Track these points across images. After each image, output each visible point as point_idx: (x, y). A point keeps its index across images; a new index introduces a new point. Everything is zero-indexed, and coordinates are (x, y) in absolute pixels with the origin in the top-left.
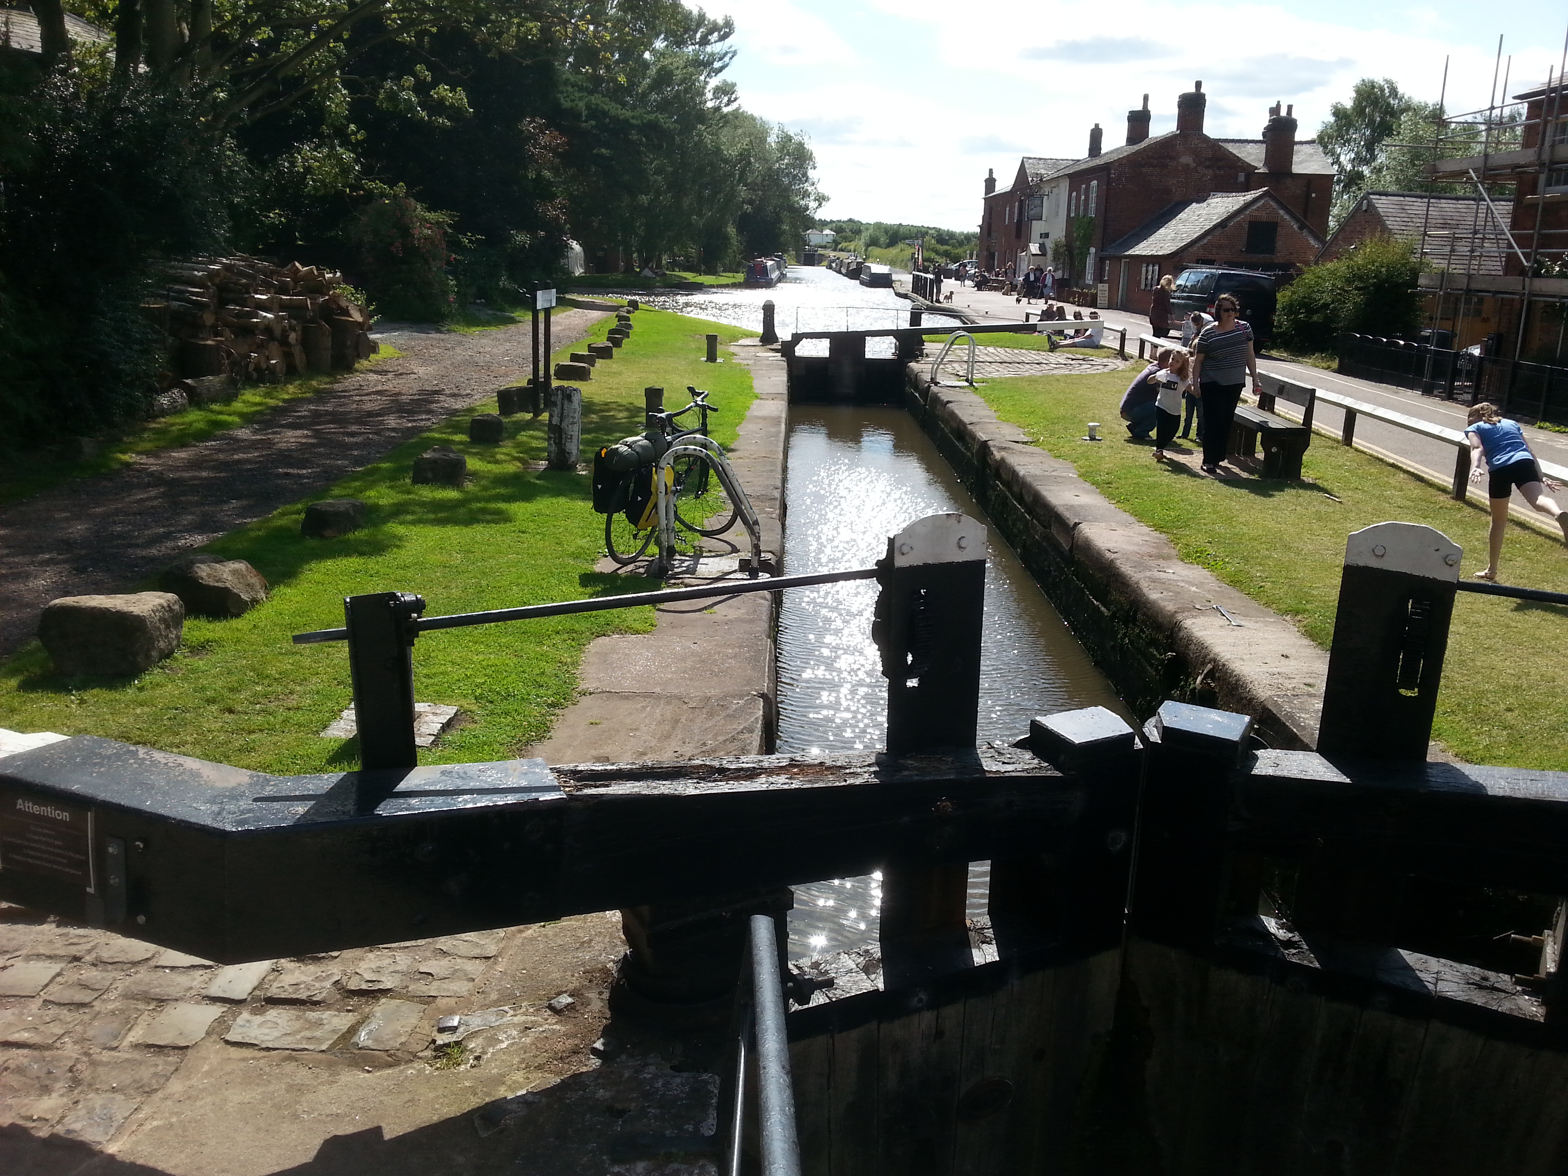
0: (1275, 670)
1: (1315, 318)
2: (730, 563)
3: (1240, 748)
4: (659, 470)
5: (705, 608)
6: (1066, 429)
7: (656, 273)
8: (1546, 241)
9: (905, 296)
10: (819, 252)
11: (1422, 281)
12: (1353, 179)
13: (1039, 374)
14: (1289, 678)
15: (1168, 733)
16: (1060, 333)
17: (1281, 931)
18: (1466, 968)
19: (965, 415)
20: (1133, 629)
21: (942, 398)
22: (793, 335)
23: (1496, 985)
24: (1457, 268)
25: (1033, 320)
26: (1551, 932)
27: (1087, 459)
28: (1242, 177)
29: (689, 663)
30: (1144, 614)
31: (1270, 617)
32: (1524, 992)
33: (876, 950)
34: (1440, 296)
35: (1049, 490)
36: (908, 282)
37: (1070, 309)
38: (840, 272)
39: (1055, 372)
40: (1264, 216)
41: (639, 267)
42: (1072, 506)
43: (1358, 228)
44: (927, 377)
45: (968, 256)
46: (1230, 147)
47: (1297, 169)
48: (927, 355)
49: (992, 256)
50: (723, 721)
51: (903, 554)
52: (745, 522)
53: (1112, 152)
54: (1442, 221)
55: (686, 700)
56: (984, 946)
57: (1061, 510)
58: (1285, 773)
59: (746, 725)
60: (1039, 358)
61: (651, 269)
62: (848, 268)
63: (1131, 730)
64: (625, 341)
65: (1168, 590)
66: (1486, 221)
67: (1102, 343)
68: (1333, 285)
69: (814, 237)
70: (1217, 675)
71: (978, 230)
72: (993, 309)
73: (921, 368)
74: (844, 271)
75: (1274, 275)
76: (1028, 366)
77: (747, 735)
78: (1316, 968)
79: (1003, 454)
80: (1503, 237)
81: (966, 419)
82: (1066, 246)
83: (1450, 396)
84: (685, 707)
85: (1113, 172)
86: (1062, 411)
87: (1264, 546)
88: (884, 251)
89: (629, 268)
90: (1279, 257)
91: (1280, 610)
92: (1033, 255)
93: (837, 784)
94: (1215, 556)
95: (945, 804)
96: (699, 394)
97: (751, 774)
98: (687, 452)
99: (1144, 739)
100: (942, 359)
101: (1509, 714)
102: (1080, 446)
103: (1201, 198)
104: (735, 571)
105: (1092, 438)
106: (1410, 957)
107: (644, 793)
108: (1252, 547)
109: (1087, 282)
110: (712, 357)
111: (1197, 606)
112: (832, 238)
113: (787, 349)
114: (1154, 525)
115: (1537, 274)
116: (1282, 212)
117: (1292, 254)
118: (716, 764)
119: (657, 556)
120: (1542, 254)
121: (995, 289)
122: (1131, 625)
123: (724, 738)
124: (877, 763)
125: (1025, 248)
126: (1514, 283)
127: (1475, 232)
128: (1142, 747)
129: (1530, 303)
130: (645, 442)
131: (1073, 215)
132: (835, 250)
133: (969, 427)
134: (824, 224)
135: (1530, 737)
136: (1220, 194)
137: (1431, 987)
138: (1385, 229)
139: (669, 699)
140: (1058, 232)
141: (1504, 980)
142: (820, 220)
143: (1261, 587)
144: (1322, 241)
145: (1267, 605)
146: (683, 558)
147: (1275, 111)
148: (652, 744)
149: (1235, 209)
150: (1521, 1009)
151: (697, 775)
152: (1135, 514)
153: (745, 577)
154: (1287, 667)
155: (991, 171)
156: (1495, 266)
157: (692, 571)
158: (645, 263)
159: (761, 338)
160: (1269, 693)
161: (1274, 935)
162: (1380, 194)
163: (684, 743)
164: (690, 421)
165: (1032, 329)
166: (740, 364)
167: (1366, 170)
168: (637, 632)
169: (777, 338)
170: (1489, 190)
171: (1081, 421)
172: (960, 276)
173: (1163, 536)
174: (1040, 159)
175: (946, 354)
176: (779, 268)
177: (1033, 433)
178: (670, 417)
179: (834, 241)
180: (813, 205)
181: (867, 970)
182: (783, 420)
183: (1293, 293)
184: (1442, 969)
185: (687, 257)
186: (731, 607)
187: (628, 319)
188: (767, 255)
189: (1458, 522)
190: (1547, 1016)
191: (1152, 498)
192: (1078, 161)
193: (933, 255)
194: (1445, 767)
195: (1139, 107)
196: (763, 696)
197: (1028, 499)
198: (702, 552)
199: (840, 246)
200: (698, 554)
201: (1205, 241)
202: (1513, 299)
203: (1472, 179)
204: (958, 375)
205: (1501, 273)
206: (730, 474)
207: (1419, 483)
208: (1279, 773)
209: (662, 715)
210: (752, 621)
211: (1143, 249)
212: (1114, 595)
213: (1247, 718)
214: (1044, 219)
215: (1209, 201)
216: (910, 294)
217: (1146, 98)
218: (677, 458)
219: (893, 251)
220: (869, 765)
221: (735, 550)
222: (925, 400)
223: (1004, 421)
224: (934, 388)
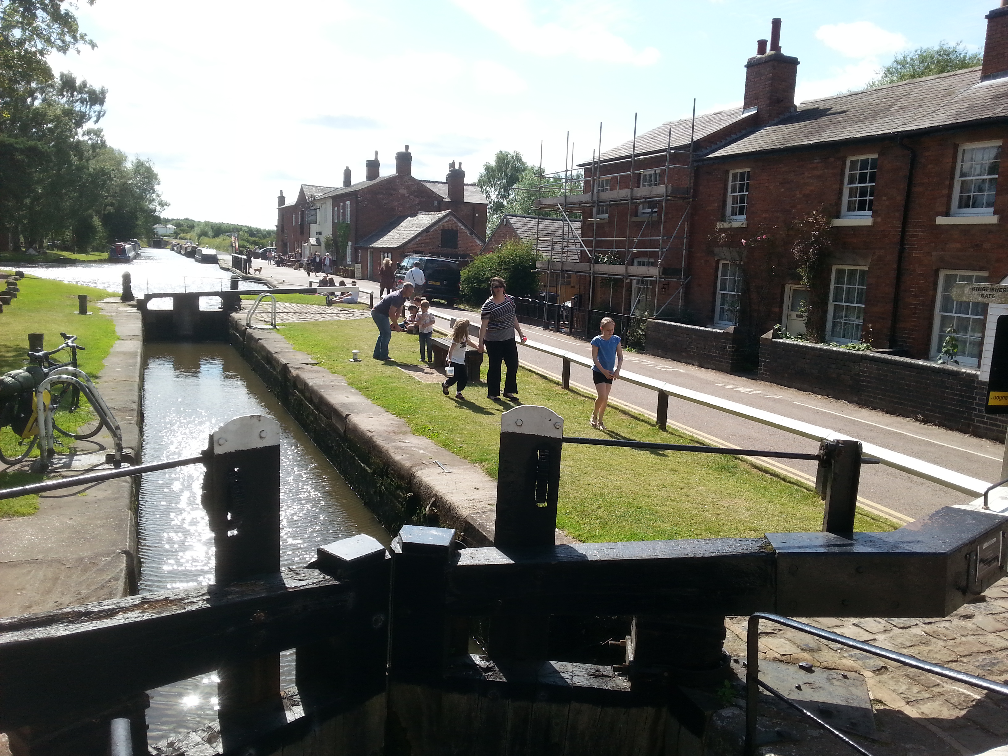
0: (471, 498)
1: (482, 286)
2: (100, 458)
3: (450, 550)
4: (38, 394)
5: (79, 492)
6: (338, 354)
7: (38, 252)
8: (599, 244)
9: (227, 270)
10: (164, 239)
11: (538, 265)
12: (498, 207)
13: (320, 320)
14: (480, 502)
15: (406, 546)
16: (333, 294)
17: (482, 662)
18: (587, 666)
19: (271, 347)
20: (386, 480)
21: (255, 336)
22: (145, 295)
23: (604, 673)
24: (556, 258)
25: (314, 286)
26: (629, 637)
27: (353, 374)
28: (436, 203)
29: (66, 534)
30: (392, 470)
31: (467, 465)
32: (619, 675)
33: (216, 725)
34: (548, 274)
35: (329, 394)
36: (228, 261)
37: (337, 279)
38: (180, 253)
39: (330, 319)
40: (450, 227)
41: (25, 247)
42: (344, 404)
43: (502, 235)
44: (244, 323)
45: (270, 245)
46: (428, 186)
47: (466, 200)
48: (244, 309)
49: (285, 245)
50: (94, 575)
51: (220, 445)
52: (109, 428)
53: (357, 184)
54: (546, 232)
55: (64, 562)
56: (294, 708)
57: (337, 407)
58: (477, 563)
59: (113, 575)
60: (320, 310)
61: (35, 249)
62: (186, 250)
63: (382, 547)
64: (13, 301)
65: (406, 454)
66: (568, 233)
67: (359, 300)
68: (491, 267)
69: (160, 229)
70: (438, 504)
71: (275, 228)
72: (288, 279)
73: (240, 317)
74: (183, 252)
75: (458, 261)
76: (312, 315)
77: (113, 583)
78: (504, 682)
79: (298, 372)
80: (578, 241)
81: (272, 350)
82: (333, 240)
83: (558, 329)
84: (63, 567)
85: (359, 196)
86: (335, 344)
87: (461, 422)
88: (212, 240)
89: (17, 248)
90: (460, 251)
91: (472, 460)
92: (312, 245)
93: (179, 612)
94: (433, 430)
95: (260, 615)
96: (69, 338)
97: (111, 613)
98: (60, 380)
99: (392, 552)
100: (254, 311)
101: (599, 510)
102: (348, 365)
103: (413, 215)
104: (102, 464)
105: (356, 360)
106: (557, 665)
107: (21, 639)
108: (455, 423)
109: (348, 263)
110: (83, 310)
111: (424, 462)
112: (173, 230)
113: (141, 305)
114: (396, 413)
115: (596, 262)
116: (460, 224)
117: (467, 248)
118: (83, 609)
119: (39, 457)
120: (599, 252)
121: (289, 266)
122: (385, 477)
123: (96, 587)
124: (209, 593)
125: (307, 241)
126: (584, 267)
127: (564, 239)
128: (390, 557)
129: (594, 277)
130: (27, 374)
131: (336, 221)
132: (176, 238)
133: (275, 355)
134: (167, 221)
135: (611, 522)
136: (424, 213)
137: (569, 681)
138: (517, 236)
139: (50, 563)
140: (328, 232)
141: (607, 669)
142: (164, 219)
143: (461, 447)
144: (484, 242)
145: (465, 458)
146: (61, 457)
147: (452, 165)
148: (37, 598)
149: (433, 221)
150: (618, 686)
151: (67, 620)
152: (383, 407)
153: (110, 467)
154: (478, 495)
155: (281, 192)
156: (575, 257)
157: (68, 466)
158: (30, 244)
159: (122, 297)
160: (468, 512)
161: (478, 665)
162: (513, 216)
163: (63, 594)
164: (64, 357)
165: (314, 291)
166: (105, 316)
167: (505, 202)
168: (23, 515)
169: (133, 297)
170: (569, 216)
171: (348, 349)
172: (264, 257)
173: (402, 419)
174: (313, 186)
175: (256, 307)
176: (134, 249)
177: (318, 358)
178: (46, 356)
179: (175, 233)
180: (158, 208)
181: (210, 741)
182: (139, 354)
183: (469, 271)
184: (574, 669)
185: (63, 241)
186: (99, 490)
187: (15, 284)
188: (126, 240)
189: (567, 402)
190: (632, 687)
191: (394, 396)
192: (337, 188)
193: (246, 244)
194: (565, 547)
195: (372, 158)
196: (126, 552)
197: (316, 401)
198: (76, 451)
199: (180, 236)
200: (73, 453)
201: (417, 240)
202: (586, 276)
203: (559, 209)
204: (265, 321)
205: (578, 261)
206: (96, 394)
207: (544, 380)
208: (473, 563)
209: (44, 576)
210: (116, 499)
211: (380, 243)
212: (373, 459)
213: (453, 531)
214: (318, 222)
215: (418, 216)
216: (231, 268)
217: (376, 153)
218: (53, 384)
219: (218, 240)
220: (203, 595)
221: (102, 448)
222: (244, 338)
223: (297, 350)
224: (249, 330)
